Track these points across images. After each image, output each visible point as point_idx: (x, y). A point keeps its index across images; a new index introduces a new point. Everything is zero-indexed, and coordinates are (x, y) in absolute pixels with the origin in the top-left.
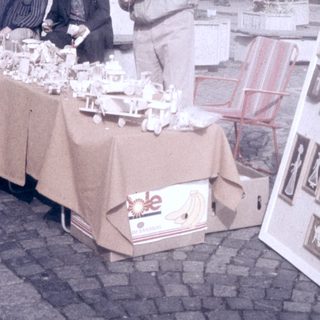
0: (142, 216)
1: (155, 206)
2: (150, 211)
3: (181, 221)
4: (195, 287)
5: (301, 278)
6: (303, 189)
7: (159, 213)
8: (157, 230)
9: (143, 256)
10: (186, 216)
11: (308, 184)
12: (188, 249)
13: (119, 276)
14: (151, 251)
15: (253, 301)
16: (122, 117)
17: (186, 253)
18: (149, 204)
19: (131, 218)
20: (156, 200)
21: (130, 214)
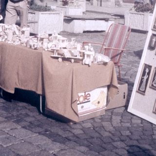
0: (83, 103)
1: (88, 98)
2: (86, 101)
3: (97, 104)
4: (113, 132)
5: (154, 126)
6: (150, 87)
7: (89, 101)
8: (89, 109)
9: (83, 121)
10: (99, 102)
11: (152, 85)
12: (100, 117)
13: (78, 130)
14: (86, 119)
15: (140, 136)
16: (73, 58)
17: (100, 119)
18: (86, 97)
19: (78, 104)
20: (88, 95)
21: (78, 102)
